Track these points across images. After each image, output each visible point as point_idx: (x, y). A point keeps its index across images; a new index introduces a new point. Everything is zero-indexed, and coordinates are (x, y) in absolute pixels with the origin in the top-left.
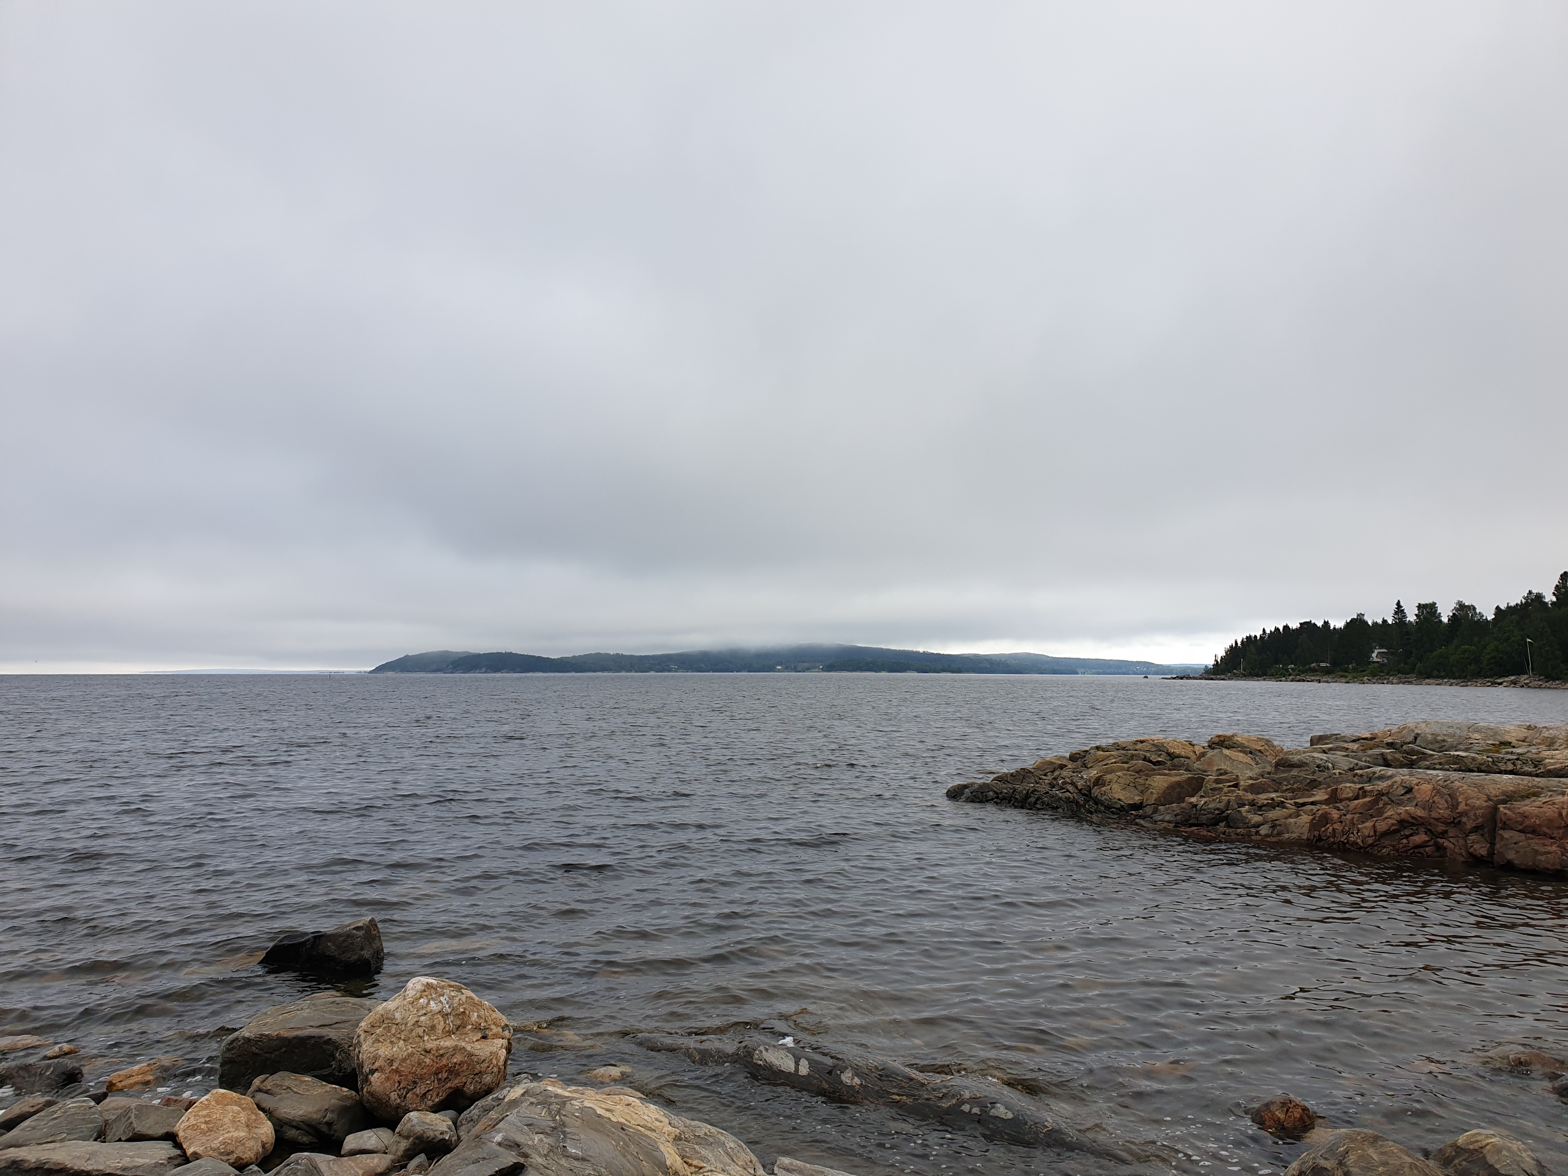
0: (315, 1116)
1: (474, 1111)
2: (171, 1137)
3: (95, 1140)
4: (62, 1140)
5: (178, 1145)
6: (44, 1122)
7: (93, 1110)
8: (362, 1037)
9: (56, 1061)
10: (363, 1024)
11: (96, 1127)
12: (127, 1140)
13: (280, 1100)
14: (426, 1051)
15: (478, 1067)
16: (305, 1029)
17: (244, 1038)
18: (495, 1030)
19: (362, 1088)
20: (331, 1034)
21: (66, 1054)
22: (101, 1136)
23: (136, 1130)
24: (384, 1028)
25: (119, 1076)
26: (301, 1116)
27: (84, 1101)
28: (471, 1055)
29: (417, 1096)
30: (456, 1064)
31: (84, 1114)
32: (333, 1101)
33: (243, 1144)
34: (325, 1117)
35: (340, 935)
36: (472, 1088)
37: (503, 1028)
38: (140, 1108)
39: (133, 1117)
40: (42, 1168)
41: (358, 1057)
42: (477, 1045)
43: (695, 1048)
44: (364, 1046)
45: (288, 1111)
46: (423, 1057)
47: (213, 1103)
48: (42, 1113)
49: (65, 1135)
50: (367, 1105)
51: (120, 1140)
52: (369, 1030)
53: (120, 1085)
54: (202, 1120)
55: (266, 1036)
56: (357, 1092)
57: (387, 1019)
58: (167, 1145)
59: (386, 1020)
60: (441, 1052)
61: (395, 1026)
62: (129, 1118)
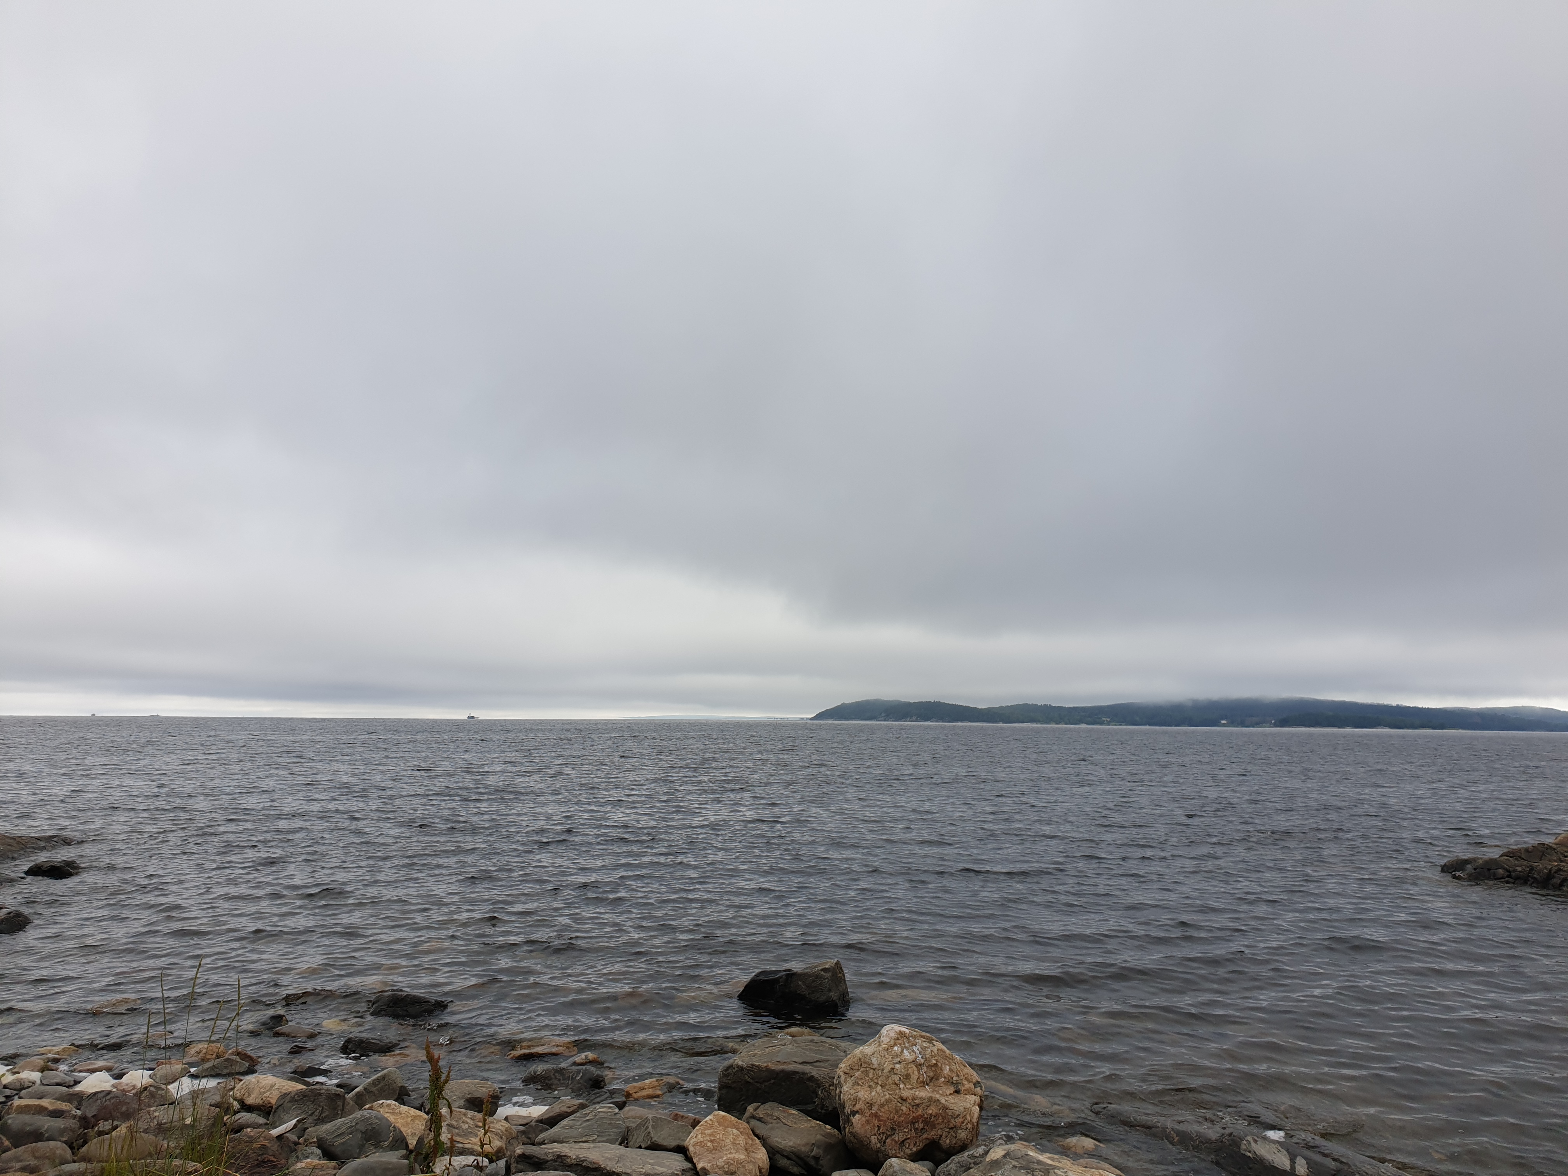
0: (803, 1149)
1: (951, 1165)
2: (681, 1150)
3: (620, 1144)
4: (594, 1141)
5: (689, 1159)
6: (579, 1123)
7: (618, 1116)
8: (842, 1079)
9: (584, 1067)
10: (842, 1065)
11: (620, 1132)
12: (646, 1148)
13: (772, 1129)
14: (902, 1098)
15: (952, 1121)
16: (790, 1064)
17: (738, 1066)
18: (967, 1085)
19: (845, 1128)
20: (814, 1071)
21: (590, 1062)
22: (624, 1141)
23: (653, 1139)
24: (862, 1072)
25: (635, 1087)
26: (792, 1147)
27: (610, 1107)
28: (945, 1108)
29: (896, 1142)
30: (931, 1115)
31: (611, 1119)
32: (819, 1137)
33: (744, 1167)
34: (812, 1151)
35: (810, 975)
36: (948, 1141)
37: (974, 1084)
38: (656, 1119)
39: (650, 1127)
40: (581, 1165)
41: (839, 1096)
42: (951, 1099)
43: (1173, 1129)
44: (845, 1087)
45: (779, 1140)
46: (900, 1105)
47: (716, 1124)
48: (577, 1115)
49: (596, 1137)
50: (850, 1145)
51: (640, 1147)
52: (848, 1071)
53: (635, 1096)
54: (708, 1138)
55: (757, 1066)
56: (840, 1130)
57: (865, 1063)
58: (679, 1157)
59: (863, 1063)
60: (917, 1102)
61: (872, 1071)
62: (647, 1128)
